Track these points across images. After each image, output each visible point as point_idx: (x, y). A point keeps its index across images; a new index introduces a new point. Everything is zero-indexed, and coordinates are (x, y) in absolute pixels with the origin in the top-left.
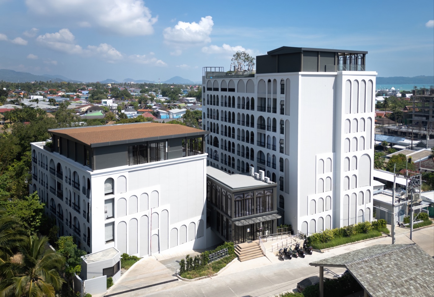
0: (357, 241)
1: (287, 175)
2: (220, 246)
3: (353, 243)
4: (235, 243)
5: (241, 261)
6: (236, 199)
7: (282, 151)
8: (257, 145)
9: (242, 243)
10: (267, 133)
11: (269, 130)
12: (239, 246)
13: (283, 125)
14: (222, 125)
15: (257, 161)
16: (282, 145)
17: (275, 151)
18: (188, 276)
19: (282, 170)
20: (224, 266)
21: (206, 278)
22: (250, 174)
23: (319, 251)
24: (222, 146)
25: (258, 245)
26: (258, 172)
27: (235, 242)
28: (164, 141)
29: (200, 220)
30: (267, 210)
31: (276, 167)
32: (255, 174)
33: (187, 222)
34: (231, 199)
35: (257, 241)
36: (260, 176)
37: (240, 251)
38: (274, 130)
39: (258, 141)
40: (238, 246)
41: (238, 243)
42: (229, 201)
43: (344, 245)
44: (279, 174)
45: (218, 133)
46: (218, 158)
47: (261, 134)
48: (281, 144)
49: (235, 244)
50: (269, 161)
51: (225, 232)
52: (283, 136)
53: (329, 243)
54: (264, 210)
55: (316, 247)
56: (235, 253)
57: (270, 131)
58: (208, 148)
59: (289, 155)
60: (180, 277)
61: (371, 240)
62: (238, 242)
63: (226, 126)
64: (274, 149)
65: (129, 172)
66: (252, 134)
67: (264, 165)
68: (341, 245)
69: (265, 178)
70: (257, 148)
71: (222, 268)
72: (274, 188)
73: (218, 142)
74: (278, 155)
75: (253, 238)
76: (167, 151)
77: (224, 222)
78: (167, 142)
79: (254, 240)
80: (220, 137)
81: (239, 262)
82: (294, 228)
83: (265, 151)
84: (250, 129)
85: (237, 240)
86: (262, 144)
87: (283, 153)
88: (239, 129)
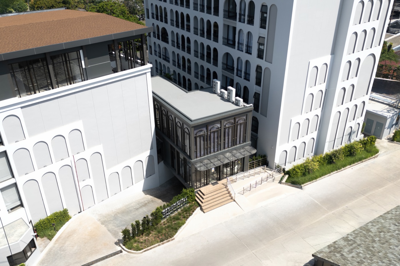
0: (343, 167)
1: (266, 91)
2: (177, 197)
3: (339, 171)
4: (196, 186)
5: (204, 212)
6: (196, 135)
7: (260, 56)
8: (223, 44)
9: (205, 185)
10: (239, 26)
11: (242, 20)
12: (202, 191)
13: (266, 13)
14: (172, 10)
15: (223, 67)
16: (261, 47)
17: (249, 55)
18: (135, 245)
19: (258, 83)
20: (183, 224)
21: (159, 245)
22: (215, 91)
23: (299, 187)
24: (173, 41)
25: (226, 187)
26: (226, 89)
27: (195, 184)
28: (76, 49)
29: (149, 156)
30: (238, 142)
31: (249, 78)
32: (221, 92)
33: (131, 162)
34: (189, 134)
35: (224, 181)
36: (228, 96)
37: (203, 199)
38: (251, 22)
39: (224, 38)
40: (200, 191)
41: (200, 187)
42: (187, 136)
43: (328, 175)
44: (253, 88)
45: (166, 22)
46: (169, 58)
47: (228, 26)
48: (260, 44)
49: (197, 188)
50: (239, 68)
51: (182, 170)
52: (264, 33)
53: (311, 175)
54: (234, 143)
55: (297, 182)
56: (196, 200)
57: (244, 22)
58: (155, 43)
59: (272, 63)
60: (124, 247)
61: (358, 164)
62: (200, 185)
63: (177, 12)
64: (249, 52)
65: (22, 108)
66: (216, 25)
67: (232, 75)
68: (326, 176)
69: (236, 100)
70: (222, 49)
71: (180, 227)
72: (248, 114)
73: (167, 35)
74: (254, 61)
75: (218, 176)
76: (84, 67)
77: (180, 160)
78: (81, 51)
79: (219, 179)
80: (169, 28)
81: (202, 212)
82: (269, 159)
83: (235, 53)
84: (213, 19)
85: (198, 182)
86: (230, 42)
87: (262, 58)
88: (196, 18)
